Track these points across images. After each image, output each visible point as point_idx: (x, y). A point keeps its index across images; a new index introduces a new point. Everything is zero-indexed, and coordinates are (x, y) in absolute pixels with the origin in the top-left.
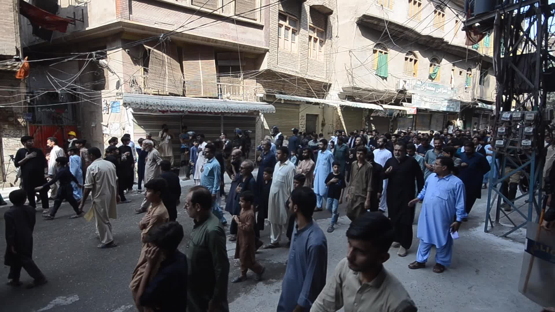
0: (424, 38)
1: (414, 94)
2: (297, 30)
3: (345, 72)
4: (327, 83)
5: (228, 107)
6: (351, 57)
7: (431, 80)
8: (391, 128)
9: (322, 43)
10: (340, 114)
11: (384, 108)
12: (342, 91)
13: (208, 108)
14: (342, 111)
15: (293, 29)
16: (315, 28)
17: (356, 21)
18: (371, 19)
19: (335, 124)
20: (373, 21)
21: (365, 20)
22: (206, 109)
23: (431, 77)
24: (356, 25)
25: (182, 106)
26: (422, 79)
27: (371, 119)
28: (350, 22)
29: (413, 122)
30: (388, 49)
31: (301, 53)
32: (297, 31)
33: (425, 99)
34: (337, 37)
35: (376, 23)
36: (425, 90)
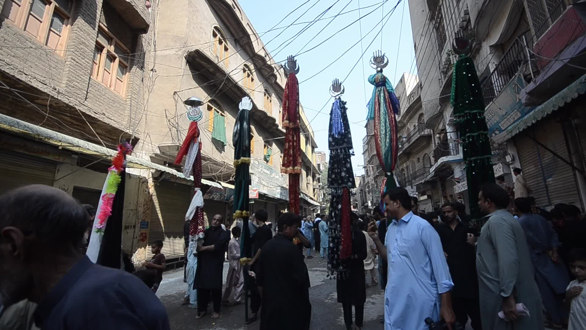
0: (259, 114)
1: (253, 174)
2: (69, 15)
3: (165, 122)
4: (131, 136)
6: (176, 102)
7: (265, 162)
8: (228, 217)
9: (124, 68)
10: (152, 190)
11: (223, 187)
12: (158, 152)
14: (156, 187)
15: (56, 7)
16: (112, 39)
17: (185, 55)
18: (206, 62)
19: (141, 210)
20: (209, 66)
21: (198, 60)
23: (266, 159)
24: (184, 61)
26: (259, 159)
28: (175, 54)
30: (225, 112)
31: (72, 59)
32: (68, 18)
33: (264, 183)
34: (152, 70)
35: (211, 70)
36: (262, 172)
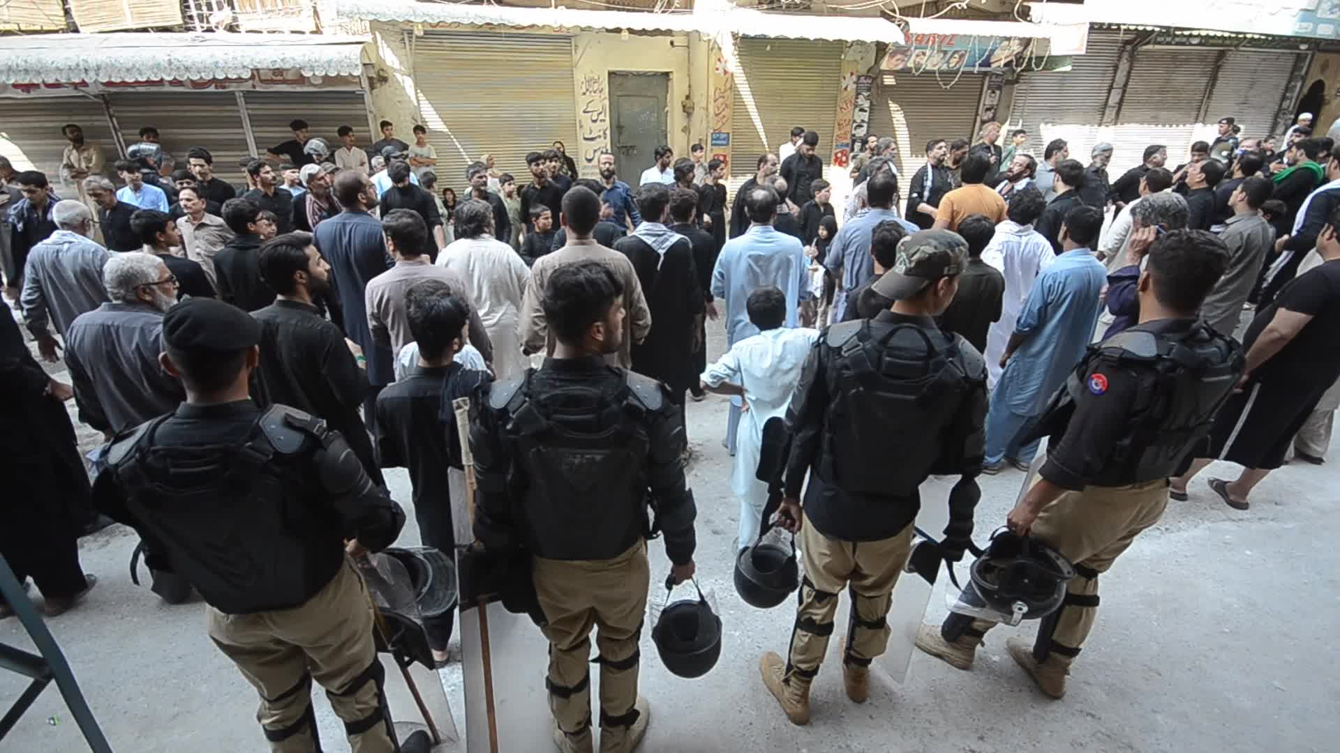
5: (170, 63)
13: (99, 68)
14: (741, 56)
22: (92, 74)
25: (10, 69)
27: (889, 80)
29: (1111, 88)
